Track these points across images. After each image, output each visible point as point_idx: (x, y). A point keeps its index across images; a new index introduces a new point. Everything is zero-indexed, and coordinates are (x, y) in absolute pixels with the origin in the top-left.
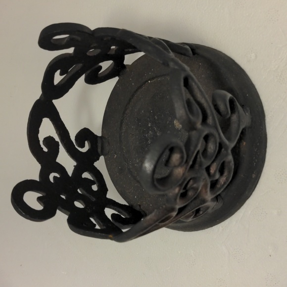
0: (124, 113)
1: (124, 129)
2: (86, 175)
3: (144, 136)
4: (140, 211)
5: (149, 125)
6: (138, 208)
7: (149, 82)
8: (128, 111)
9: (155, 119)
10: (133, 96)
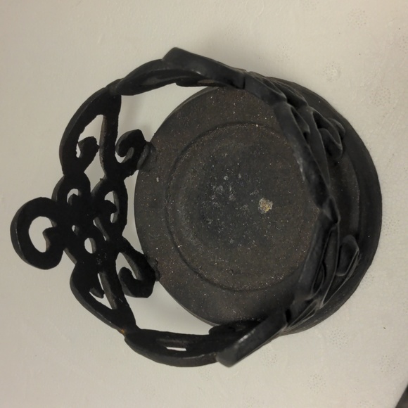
0: (200, 137)
1: (187, 155)
2: (110, 197)
3: (210, 185)
4: (155, 270)
5: (225, 178)
6: (152, 264)
7: (257, 126)
8: (206, 138)
9: (237, 176)
10: (224, 125)
